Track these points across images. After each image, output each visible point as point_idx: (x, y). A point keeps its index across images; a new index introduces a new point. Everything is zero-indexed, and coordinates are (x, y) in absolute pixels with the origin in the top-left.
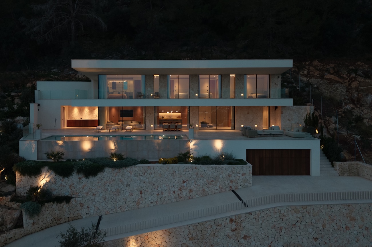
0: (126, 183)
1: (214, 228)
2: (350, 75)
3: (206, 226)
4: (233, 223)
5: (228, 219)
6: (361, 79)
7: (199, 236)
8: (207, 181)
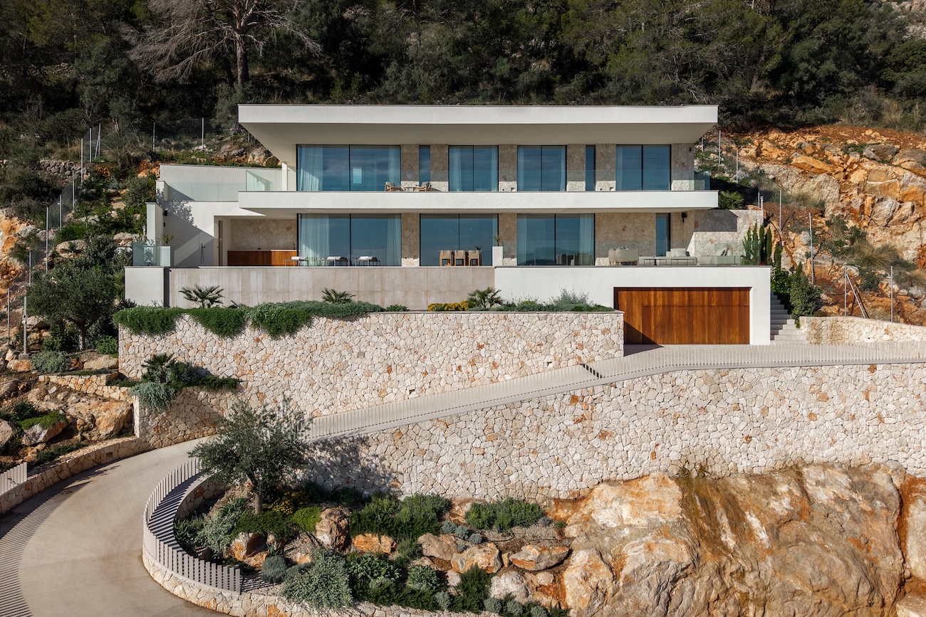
0: (356, 350)
1: (538, 415)
2: (848, 158)
3: (521, 410)
4: (578, 405)
5: (568, 397)
6: (872, 165)
7: (508, 432)
8: (528, 345)
